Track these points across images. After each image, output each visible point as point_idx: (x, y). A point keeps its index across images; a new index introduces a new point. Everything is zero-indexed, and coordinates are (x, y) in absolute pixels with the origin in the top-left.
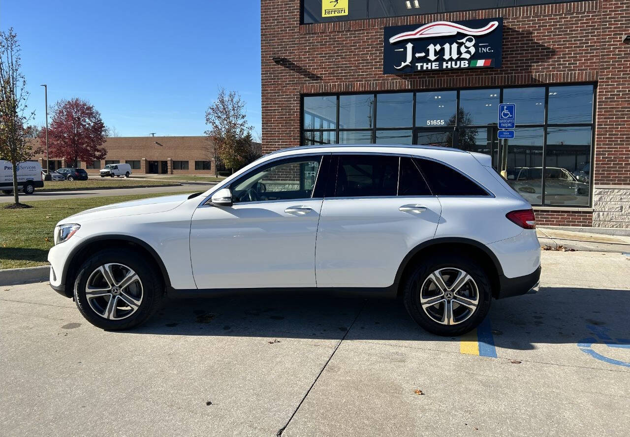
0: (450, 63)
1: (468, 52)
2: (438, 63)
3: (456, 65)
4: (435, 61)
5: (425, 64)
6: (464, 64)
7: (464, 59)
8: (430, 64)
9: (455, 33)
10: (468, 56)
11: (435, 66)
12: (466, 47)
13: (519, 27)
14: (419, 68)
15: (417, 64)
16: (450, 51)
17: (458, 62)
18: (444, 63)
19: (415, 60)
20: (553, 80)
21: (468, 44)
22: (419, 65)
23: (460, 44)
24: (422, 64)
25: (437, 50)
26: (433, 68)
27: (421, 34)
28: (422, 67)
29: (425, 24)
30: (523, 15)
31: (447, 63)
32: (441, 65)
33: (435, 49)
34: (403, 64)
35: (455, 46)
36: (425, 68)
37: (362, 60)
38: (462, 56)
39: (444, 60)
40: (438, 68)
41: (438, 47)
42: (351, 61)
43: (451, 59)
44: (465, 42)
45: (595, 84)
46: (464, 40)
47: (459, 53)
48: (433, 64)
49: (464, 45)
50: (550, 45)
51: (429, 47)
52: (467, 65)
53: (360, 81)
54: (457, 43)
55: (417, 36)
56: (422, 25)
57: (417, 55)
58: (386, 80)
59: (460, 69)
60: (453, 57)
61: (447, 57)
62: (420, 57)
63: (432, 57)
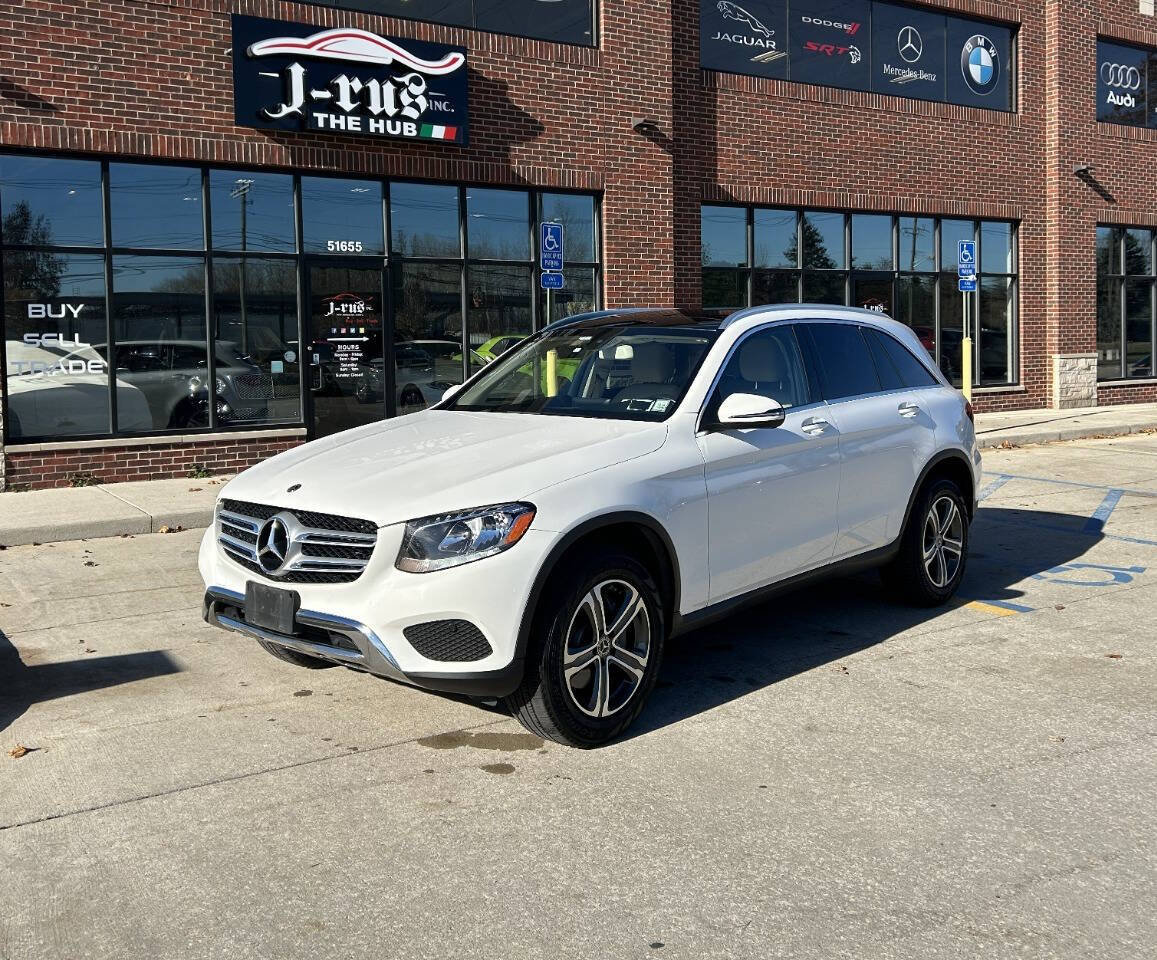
0: (381, 122)
1: (415, 106)
2: (358, 119)
3: (394, 128)
4: (353, 113)
5: (332, 117)
6: (409, 130)
7: (408, 119)
8: (342, 118)
9: (388, 62)
10: (414, 114)
11: (353, 124)
12: (410, 95)
13: (488, 72)
14: (321, 124)
15: (315, 115)
16: (382, 97)
17: (398, 124)
18: (372, 121)
19: (311, 104)
20: (544, 181)
21: (414, 88)
22: (321, 117)
23: (399, 87)
24: (326, 116)
25: (356, 91)
26: (350, 128)
27: (321, 49)
28: (327, 121)
29: (329, 28)
30: (494, 49)
31: (377, 122)
32: (365, 125)
33: (351, 87)
34: (285, 110)
35: (389, 88)
36: (333, 126)
37: (173, 82)
38: (404, 113)
39: (371, 115)
40: (359, 129)
41: (357, 85)
42: (144, 79)
43: (383, 115)
44: (407, 83)
45: (598, 195)
46: (406, 79)
47: (398, 104)
48: (350, 119)
49: (405, 91)
50: (537, 116)
51: (339, 81)
52: (414, 133)
53: (170, 132)
54: (394, 83)
55: (313, 52)
56: (323, 29)
57: (316, 94)
58: (236, 138)
59: (401, 137)
60: (387, 111)
61: (375, 108)
62: (321, 100)
63: (345, 103)
